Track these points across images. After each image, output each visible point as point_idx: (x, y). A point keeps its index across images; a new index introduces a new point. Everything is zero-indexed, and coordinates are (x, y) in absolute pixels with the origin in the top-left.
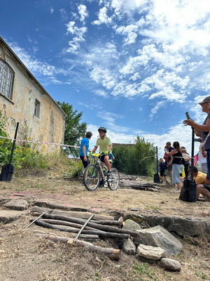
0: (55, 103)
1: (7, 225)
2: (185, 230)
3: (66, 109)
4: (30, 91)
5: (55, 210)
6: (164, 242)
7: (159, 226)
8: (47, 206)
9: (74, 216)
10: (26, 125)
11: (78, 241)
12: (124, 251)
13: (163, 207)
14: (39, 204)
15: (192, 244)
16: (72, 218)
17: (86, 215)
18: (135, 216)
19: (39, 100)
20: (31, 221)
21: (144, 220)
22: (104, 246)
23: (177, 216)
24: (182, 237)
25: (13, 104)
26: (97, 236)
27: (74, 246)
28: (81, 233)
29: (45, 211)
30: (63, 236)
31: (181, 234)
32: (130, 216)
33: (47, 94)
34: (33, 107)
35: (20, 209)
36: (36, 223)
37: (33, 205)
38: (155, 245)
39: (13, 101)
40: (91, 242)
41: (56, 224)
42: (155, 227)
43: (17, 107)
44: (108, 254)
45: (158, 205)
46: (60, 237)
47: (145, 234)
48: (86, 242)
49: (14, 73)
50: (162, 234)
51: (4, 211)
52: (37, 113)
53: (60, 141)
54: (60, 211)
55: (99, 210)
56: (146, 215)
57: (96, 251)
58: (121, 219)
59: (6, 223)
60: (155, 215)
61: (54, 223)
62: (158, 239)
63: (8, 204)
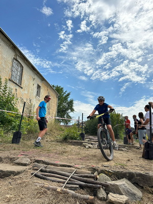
0: (51, 86)
1: (16, 177)
2: (144, 182)
3: (58, 90)
4: (34, 79)
5: (49, 166)
6: (128, 191)
7: (124, 179)
8: (44, 162)
9: (62, 170)
10: (30, 102)
11: (65, 189)
12: (98, 198)
13: (129, 164)
14: (38, 161)
15: (150, 193)
16: (61, 172)
17: (71, 170)
18: (106, 171)
19: (40, 85)
20: (32, 174)
21: (113, 174)
22: (83, 194)
23: (138, 171)
24: (142, 188)
25: (22, 88)
26: (78, 186)
27: (61, 193)
28: (67, 184)
29: (42, 166)
30: (53, 186)
31: (141, 185)
32: (103, 171)
33: (46, 81)
34: (36, 90)
35: (25, 165)
36: (36, 176)
37: (34, 162)
38: (121, 194)
39: (22, 86)
40: (74, 190)
41: (50, 176)
42: (122, 180)
43: (24, 90)
44: (85, 200)
45: (125, 162)
46: (52, 187)
47: (114, 185)
48: (70, 191)
49: (23, 67)
50: (126, 185)
51: (14, 166)
52: (38, 94)
53: (54, 113)
54: (53, 167)
55: (80, 166)
56: (115, 170)
57: (77, 197)
58: (96, 173)
59: (15, 175)
60: (121, 170)
61: (48, 176)
62: (124, 189)
63: (17, 161)
